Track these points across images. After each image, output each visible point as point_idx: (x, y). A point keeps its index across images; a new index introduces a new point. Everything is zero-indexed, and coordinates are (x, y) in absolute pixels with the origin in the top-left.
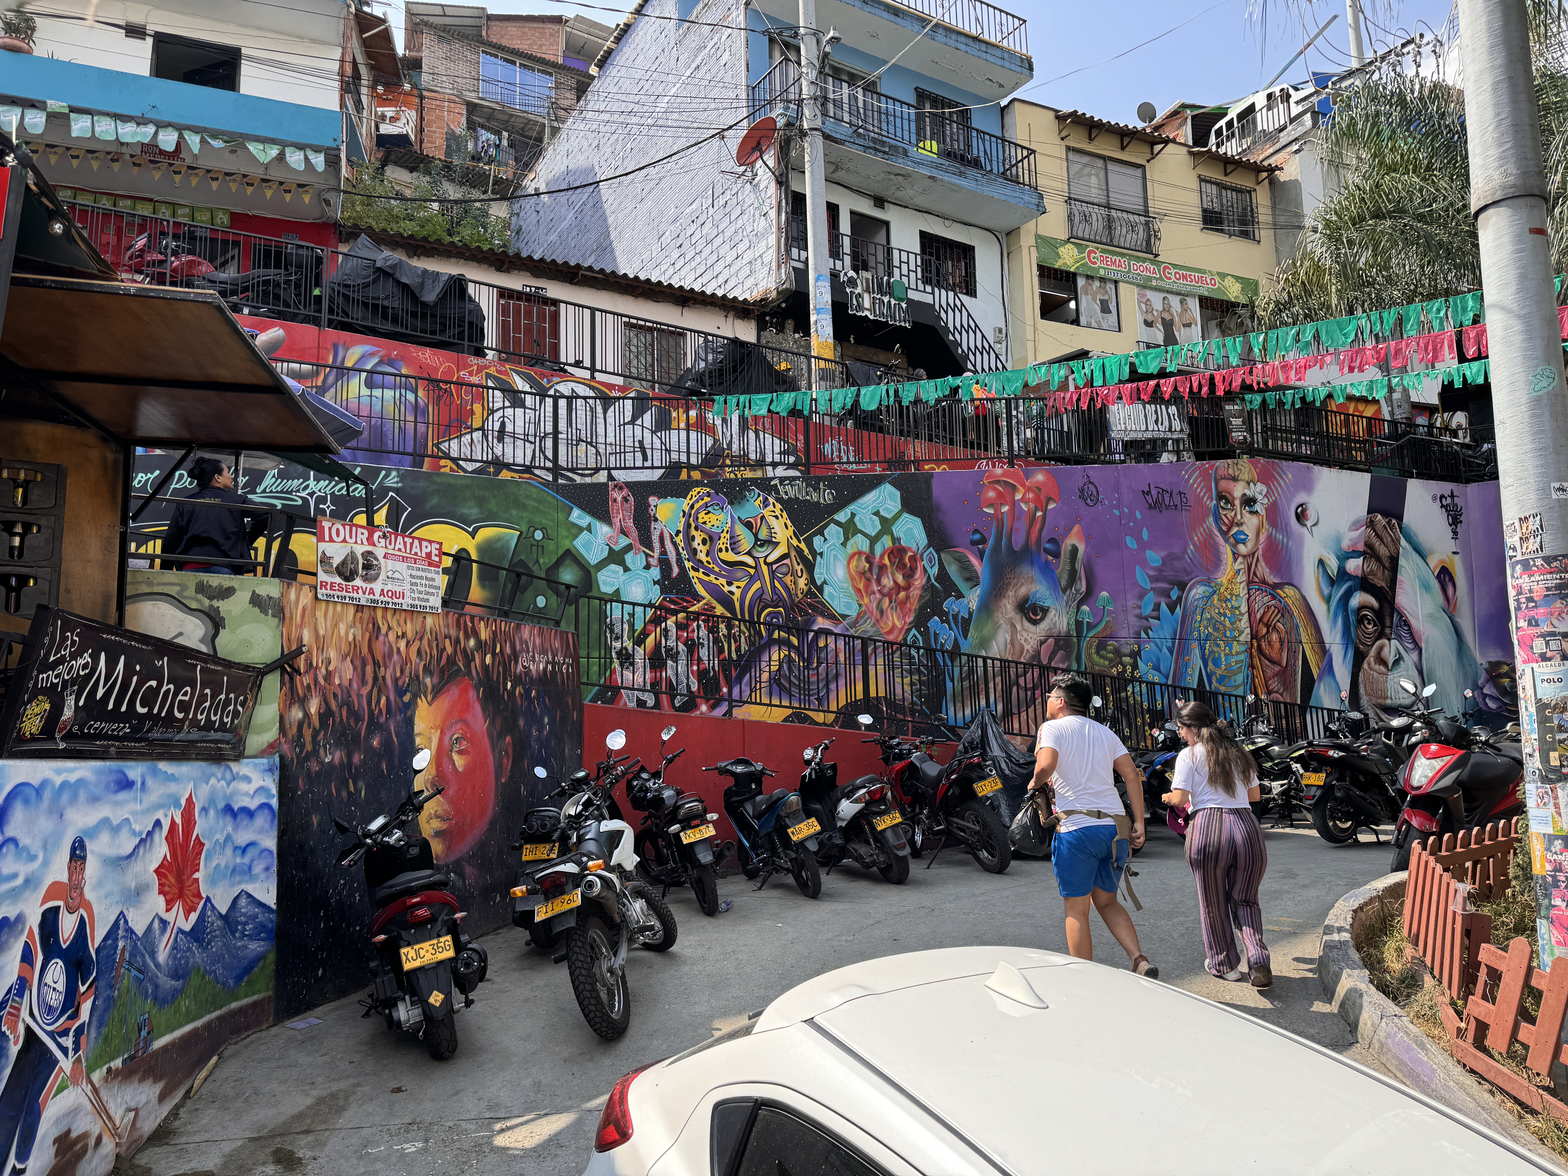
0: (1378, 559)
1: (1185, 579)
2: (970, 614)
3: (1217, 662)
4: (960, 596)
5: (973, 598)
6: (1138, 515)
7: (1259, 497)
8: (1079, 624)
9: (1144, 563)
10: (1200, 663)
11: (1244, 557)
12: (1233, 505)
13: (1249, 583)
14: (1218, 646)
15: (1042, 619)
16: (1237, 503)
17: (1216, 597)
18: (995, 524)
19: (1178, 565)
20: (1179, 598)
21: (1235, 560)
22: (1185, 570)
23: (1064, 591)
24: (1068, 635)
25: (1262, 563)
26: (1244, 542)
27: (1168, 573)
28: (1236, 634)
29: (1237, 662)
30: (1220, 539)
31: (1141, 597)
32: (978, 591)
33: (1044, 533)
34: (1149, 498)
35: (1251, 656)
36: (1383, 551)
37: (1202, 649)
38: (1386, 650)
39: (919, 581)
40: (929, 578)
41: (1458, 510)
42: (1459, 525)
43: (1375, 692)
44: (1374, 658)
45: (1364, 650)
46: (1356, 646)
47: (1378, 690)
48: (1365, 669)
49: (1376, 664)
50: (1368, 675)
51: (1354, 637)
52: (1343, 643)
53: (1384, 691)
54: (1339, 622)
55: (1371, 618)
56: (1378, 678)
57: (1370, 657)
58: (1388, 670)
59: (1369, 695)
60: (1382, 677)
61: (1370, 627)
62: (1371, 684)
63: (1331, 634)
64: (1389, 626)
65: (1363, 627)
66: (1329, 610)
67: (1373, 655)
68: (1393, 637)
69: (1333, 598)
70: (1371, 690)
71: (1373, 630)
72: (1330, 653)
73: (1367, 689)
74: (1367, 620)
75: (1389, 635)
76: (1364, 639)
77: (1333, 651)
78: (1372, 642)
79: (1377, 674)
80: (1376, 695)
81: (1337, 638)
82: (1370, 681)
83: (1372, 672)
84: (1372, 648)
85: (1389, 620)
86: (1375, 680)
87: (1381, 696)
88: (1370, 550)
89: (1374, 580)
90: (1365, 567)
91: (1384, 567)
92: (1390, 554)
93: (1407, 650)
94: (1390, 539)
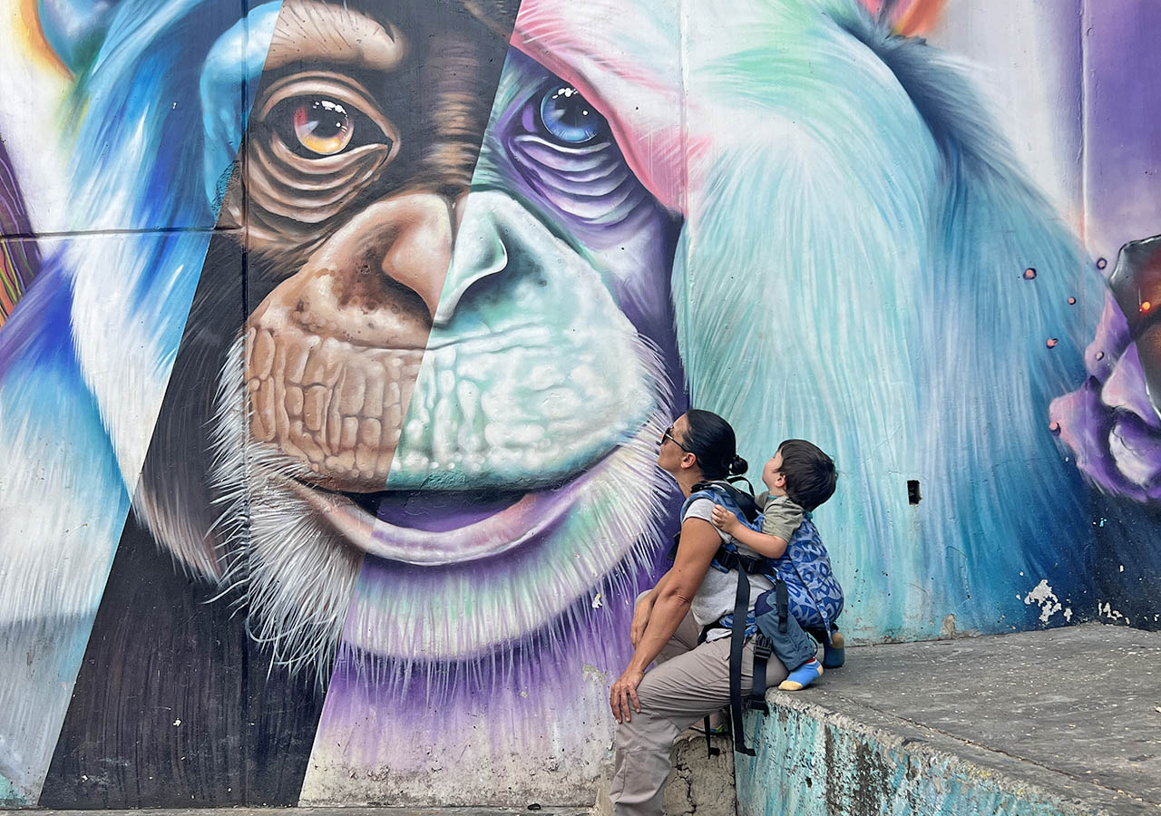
38: (422, 240)
43: (319, 424)
44: (337, 280)
45: (277, 246)
46: (221, 236)
47: (344, 417)
48: (271, 331)
49: (344, 302)
50: (283, 355)
51: (218, 198)
52: (142, 226)
53: (381, 420)
54: (132, 143)
55: (339, 109)
56: (354, 364)
57: (308, 278)
58: (429, 324)
59: (276, 439)
60: (381, 359)
61: (332, 145)
62: (298, 391)
63: (74, 196)
64: (458, 132)
65: (280, 149)
66: (79, 95)
67: (332, 267)
68: (474, 182)
69: (112, 46)
70: (292, 418)
71: (347, 159)
72: (60, 271)
73: (270, 412)
74: (310, 119)
75: (454, 171)
76: (286, 201)
77: (75, 267)
78: (334, 212)
79: (347, 346)
80: (322, 438)
81: (107, 208)
82: (297, 377)
83: (314, 340)
84: (327, 237)
85: (460, 107)
86: (327, 374)
87: (359, 439)
93: (571, 231)
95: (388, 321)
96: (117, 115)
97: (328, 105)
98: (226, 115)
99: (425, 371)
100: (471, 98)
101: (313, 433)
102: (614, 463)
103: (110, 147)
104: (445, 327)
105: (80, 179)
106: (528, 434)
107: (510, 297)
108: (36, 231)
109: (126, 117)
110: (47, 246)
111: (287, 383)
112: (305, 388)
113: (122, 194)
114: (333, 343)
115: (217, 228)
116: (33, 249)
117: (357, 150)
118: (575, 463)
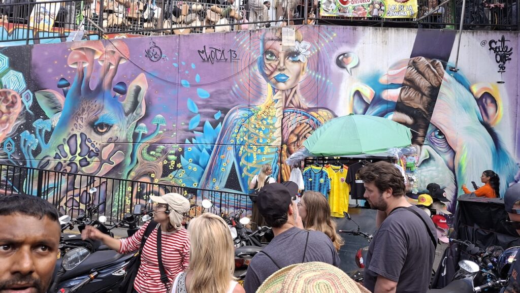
1: (228, 106)
2: (52, 129)
3: (248, 159)
4: (46, 118)
5: (55, 120)
6: (193, 66)
7: (303, 51)
8: (135, 136)
9: (194, 97)
10: (234, 159)
11: (283, 91)
12: (277, 57)
13: (285, 107)
14: (251, 148)
15: (106, 132)
16: (282, 56)
17: (253, 118)
18: (77, 75)
19: (223, 97)
20: (221, 119)
21: (274, 93)
22: (229, 101)
23: (127, 114)
24: (127, 142)
25: (299, 94)
26: (284, 81)
27: (215, 103)
28: (269, 141)
29: (267, 159)
30: (262, 80)
31: (189, 118)
32: (60, 115)
33: (115, 79)
34: (203, 55)
35: (281, 155)
36: (423, 83)
37: (237, 151)
39: (18, 109)
40: (25, 108)
41: (508, 51)
42: (507, 62)
64: (422, 135)
75: (421, 142)
85: (422, 132)
88: (410, 83)
89: (410, 103)
90: (402, 95)
91: (423, 94)
92: (430, 85)
93: (440, 153)
94: (432, 74)
100: (424, 130)
107: (430, 162)
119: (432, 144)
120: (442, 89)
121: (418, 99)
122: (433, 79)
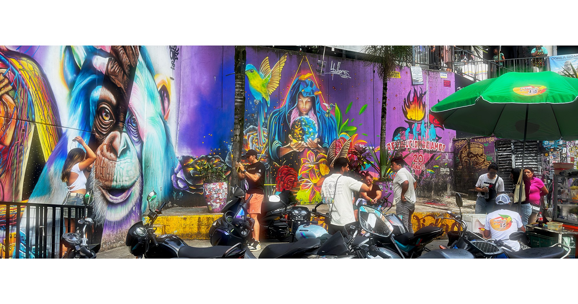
0: (121, 64)
38: (117, 140)
41: (176, 50)
42: (176, 60)
43: (104, 176)
44: (107, 146)
45: (99, 138)
46: (92, 134)
47: (107, 174)
48: (98, 155)
49: (107, 151)
50: (100, 160)
51: (92, 126)
52: (80, 129)
53: (111, 175)
54: (79, 109)
55: (108, 112)
56: (108, 163)
57: (103, 145)
58: (117, 157)
59: (98, 178)
60: (112, 163)
61: (107, 119)
62: (101, 168)
63: (69, 119)
64: (122, 121)
65: (101, 117)
66: (70, 95)
67: (106, 144)
68: (124, 131)
69: (76, 86)
70: (101, 174)
71: (109, 122)
72: (66, 136)
73: (98, 172)
74: (105, 113)
75: (121, 128)
76: (101, 129)
77: (69, 135)
78: (107, 132)
79: (108, 160)
80: (104, 178)
81: (75, 123)
82: (101, 166)
83: (104, 158)
84: (106, 137)
85: (122, 116)
86: (105, 165)
87: (109, 179)
88: (115, 54)
89: (115, 79)
90: (109, 67)
91: (125, 72)
92: (129, 63)
93: (133, 142)
94: (131, 52)
95: (112, 155)
96: (77, 102)
97: (107, 110)
98: (93, 108)
99: (116, 165)
100: (124, 115)
101: (103, 177)
102: (136, 184)
103: (75, 109)
104: (119, 158)
105: (70, 116)
106: (127, 179)
107: (126, 153)
108: (62, 126)
109: (78, 103)
110: (64, 130)
111: (100, 167)
112: (102, 168)
113: (77, 121)
114: (106, 159)
115: (92, 132)
116: (61, 130)
117: (110, 121)
118: (132, 184)
119: (129, 132)
120: (138, 73)
121: (120, 77)
122: (132, 57)
